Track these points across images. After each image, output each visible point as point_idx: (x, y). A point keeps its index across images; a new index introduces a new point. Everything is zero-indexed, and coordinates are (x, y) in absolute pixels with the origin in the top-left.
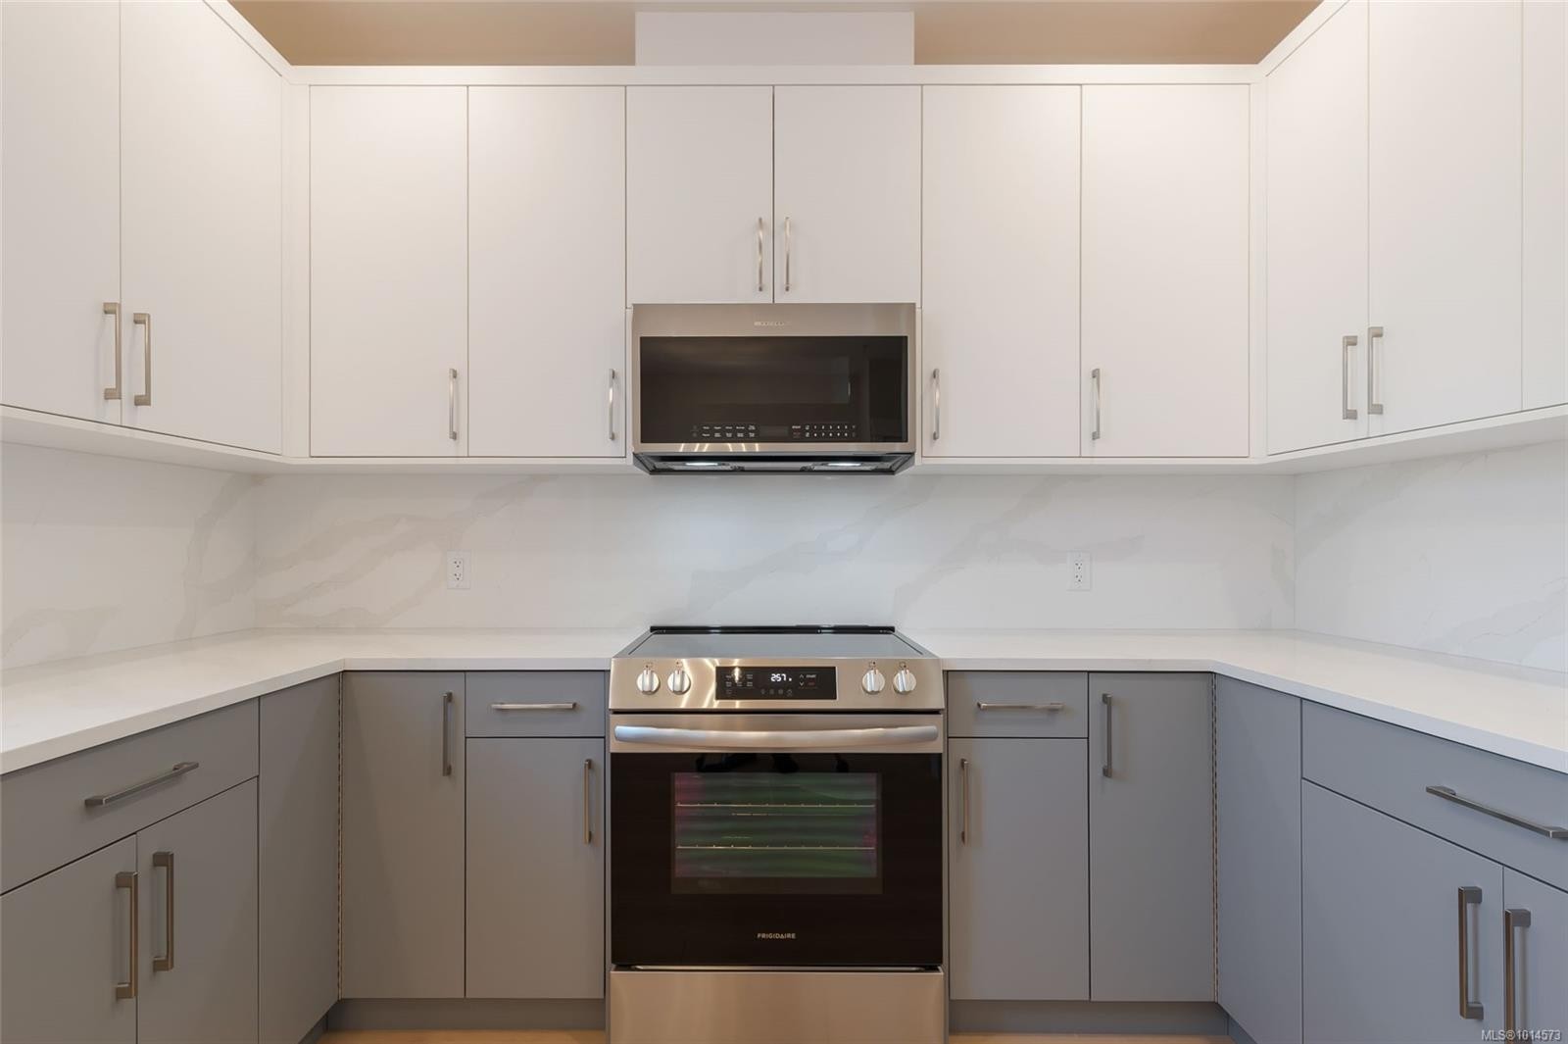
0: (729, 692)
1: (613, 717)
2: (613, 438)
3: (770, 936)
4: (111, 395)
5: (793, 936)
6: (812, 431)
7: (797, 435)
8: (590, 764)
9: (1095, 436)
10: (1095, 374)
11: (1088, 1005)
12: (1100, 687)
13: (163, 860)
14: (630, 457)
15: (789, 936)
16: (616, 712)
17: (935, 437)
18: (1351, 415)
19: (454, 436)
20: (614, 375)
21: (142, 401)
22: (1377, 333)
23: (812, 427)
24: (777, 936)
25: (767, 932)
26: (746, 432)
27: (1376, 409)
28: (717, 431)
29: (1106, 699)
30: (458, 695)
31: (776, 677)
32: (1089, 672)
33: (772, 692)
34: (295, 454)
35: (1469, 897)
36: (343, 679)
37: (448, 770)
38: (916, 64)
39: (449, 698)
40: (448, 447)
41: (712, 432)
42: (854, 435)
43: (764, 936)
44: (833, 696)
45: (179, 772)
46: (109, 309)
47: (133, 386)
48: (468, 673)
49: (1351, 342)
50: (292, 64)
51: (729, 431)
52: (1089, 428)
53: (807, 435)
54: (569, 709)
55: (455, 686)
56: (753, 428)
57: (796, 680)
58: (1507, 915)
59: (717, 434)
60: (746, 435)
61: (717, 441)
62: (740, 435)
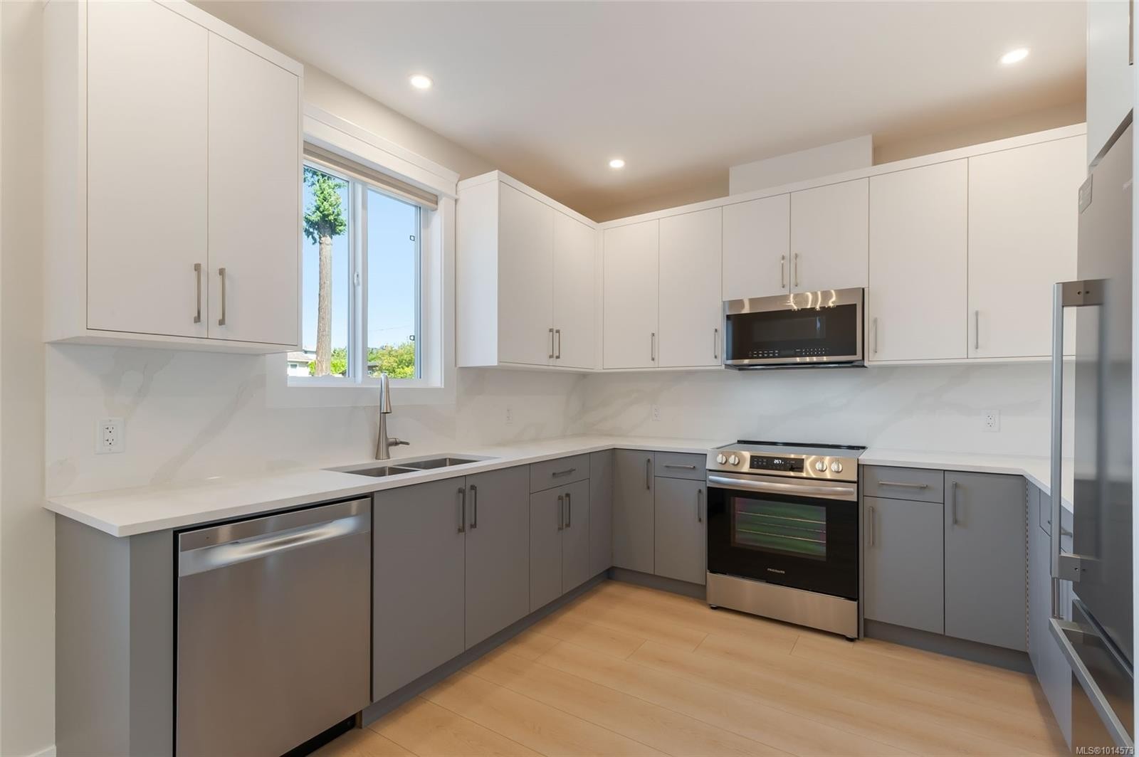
0: (756, 466)
1: (708, 472)
2: (716, 357)
3: (773, 570)
4: (551, 357)
5: (784, 572)
6: (806, 352)
7: (799, 354)
8: (700, 491)
9: (976, 347)
10: (977, 313)
11: (943, 637)
12: (952, 478)
13: (568, 495)
14: (723, 366)
15: (782, 572)
16: (710, 470)
17: (876, 350)
19: (653, 359)
20: (716, 330)
21: (558, 357)
23: (806, 350)
24: (776, 571)
25: (772, 568)
29: (954, 483)
30: (652, 459)
31: (776, 462)
32: (944, 471)
33: (774, 467)
34: (598, 369)
36: (614, 451)
37: (648, 488)
39: (649, 460)
40: (651, 364)
41: (758, 354)
42: (828, 352)
43: (770, 570)
44: (803, 471)
45: (570, 471)
46: (551, 330)
47: (556, 354)
48: (655, 452)
50: (598, 222)
51: (766, 353)
52: (973, 342)
53: (804, 353)
54: (691, 468)
55: (650, 456)
56: (777, 351)
57: (786, 463)
59: (760, 355)
60: (774, 355)
61: (760, 358)
62: (771, 355)
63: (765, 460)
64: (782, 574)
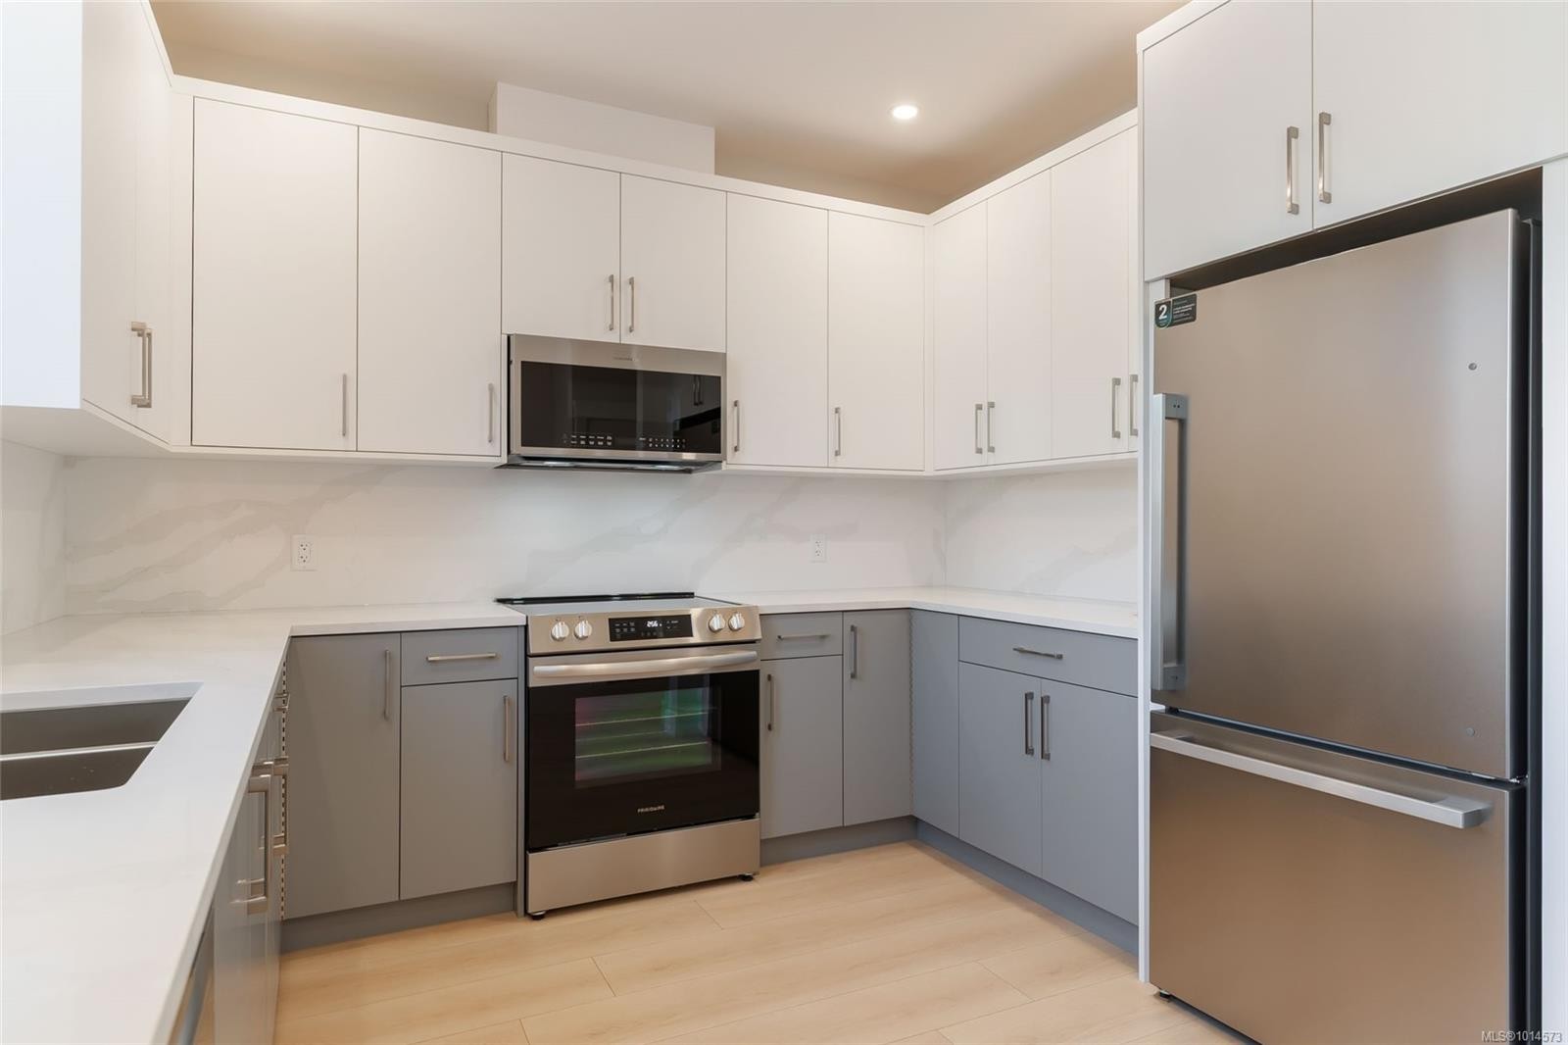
0: (618, 636)
1: (533, 660)
2: (490, 440)
3: (647, 810)
5: (663, 807)
6: (654, 443)
7: (642, 445)
8: (506, 700)
9: (837, 453)
10: (837, 411)
11: (843, 828)
12: (850, 620)
15: (659, 808)
16: (535, 656)
17: (736, 449)
18: (979, 451)
19: (346, 431)
20: (491, 388)
22: (991, 405)
23: (654, 439)
24: (652, 809)
25: (644, 807)
26: (605, 441)
27: (991, 450)
28: (583, 439)
29: (853, 628)
30: (395, 652)
31: (650, 624)
32: (843, 611)
33: (649, 634)
35: (1029, 696)
37: (386, 715)
38: (716, 173)
39: (388, 654)
40: (342, 442)
41: (579, 439)
42: (684, 446)
43: (642, 810)
44: (691, 635)
48: (403, 634)
49: (979, 407)
51: (592, 440)
52: (833, 448)
53: (651, 445)
54: (490, 658)
55: (392, 644)
56: (609, 438)
57: (665, 625)
58: (1042, 699)
59: (583, 442)
60: (605, 443)
61: (582, 447)
62: (600, 443)
63: (632, 624)
64: (660, 810)
